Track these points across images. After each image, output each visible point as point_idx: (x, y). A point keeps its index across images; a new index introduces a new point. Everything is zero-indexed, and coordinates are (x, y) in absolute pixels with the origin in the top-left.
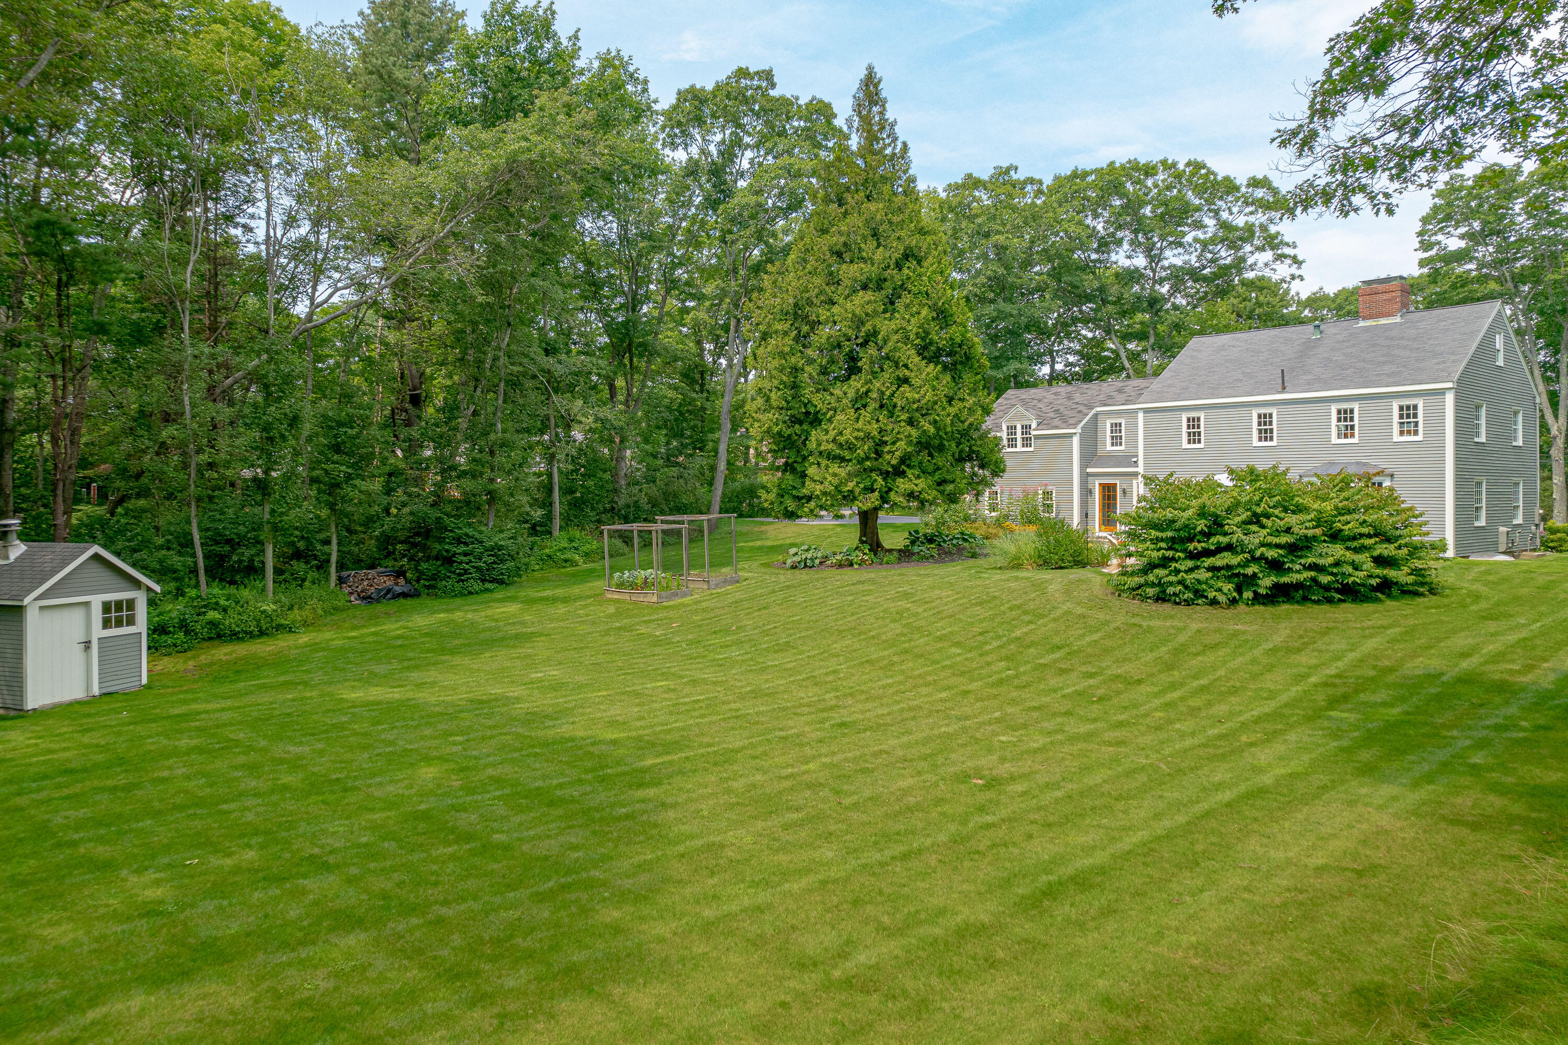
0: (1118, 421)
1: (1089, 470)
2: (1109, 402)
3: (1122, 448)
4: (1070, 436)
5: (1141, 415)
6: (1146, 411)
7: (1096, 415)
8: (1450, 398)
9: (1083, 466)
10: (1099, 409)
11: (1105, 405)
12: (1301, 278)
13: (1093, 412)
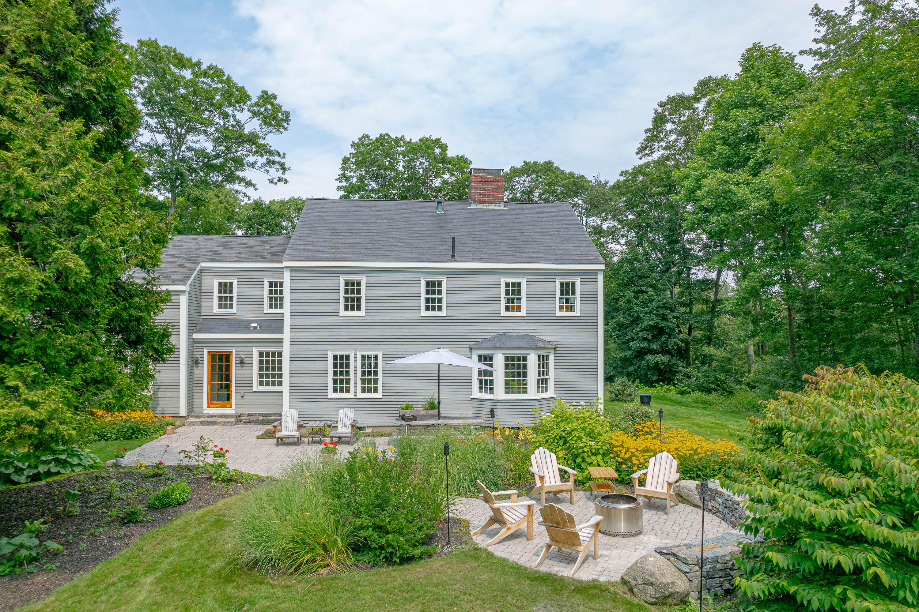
0: (228, 280)
1: (196, 336)
2: (217, 257)
3: (234, 310)
4: (178, 294)
5: (287, 275)
6: (294, 270)
7: (201, 271)
8: (600, 278)
9: (191, 330)
10: (204, 265)
11: (213, 260)
12: (286, 181)
13: (199, 268)
